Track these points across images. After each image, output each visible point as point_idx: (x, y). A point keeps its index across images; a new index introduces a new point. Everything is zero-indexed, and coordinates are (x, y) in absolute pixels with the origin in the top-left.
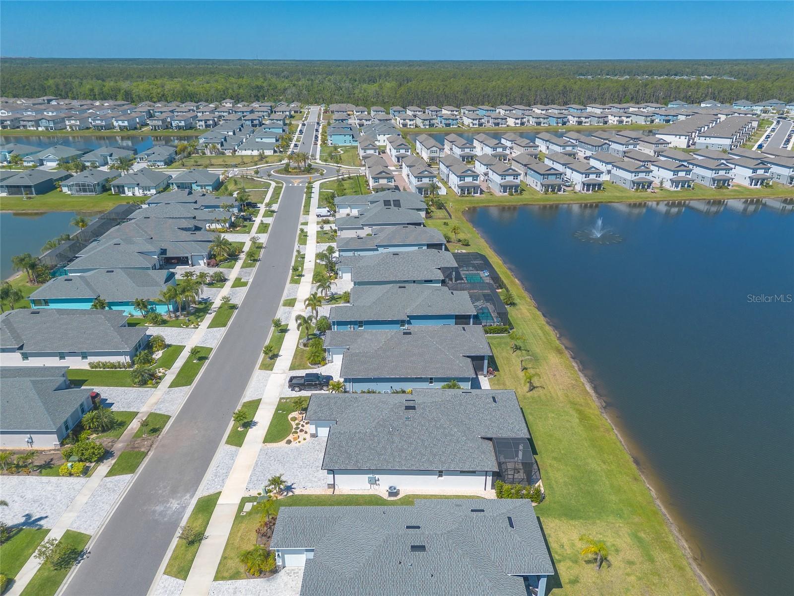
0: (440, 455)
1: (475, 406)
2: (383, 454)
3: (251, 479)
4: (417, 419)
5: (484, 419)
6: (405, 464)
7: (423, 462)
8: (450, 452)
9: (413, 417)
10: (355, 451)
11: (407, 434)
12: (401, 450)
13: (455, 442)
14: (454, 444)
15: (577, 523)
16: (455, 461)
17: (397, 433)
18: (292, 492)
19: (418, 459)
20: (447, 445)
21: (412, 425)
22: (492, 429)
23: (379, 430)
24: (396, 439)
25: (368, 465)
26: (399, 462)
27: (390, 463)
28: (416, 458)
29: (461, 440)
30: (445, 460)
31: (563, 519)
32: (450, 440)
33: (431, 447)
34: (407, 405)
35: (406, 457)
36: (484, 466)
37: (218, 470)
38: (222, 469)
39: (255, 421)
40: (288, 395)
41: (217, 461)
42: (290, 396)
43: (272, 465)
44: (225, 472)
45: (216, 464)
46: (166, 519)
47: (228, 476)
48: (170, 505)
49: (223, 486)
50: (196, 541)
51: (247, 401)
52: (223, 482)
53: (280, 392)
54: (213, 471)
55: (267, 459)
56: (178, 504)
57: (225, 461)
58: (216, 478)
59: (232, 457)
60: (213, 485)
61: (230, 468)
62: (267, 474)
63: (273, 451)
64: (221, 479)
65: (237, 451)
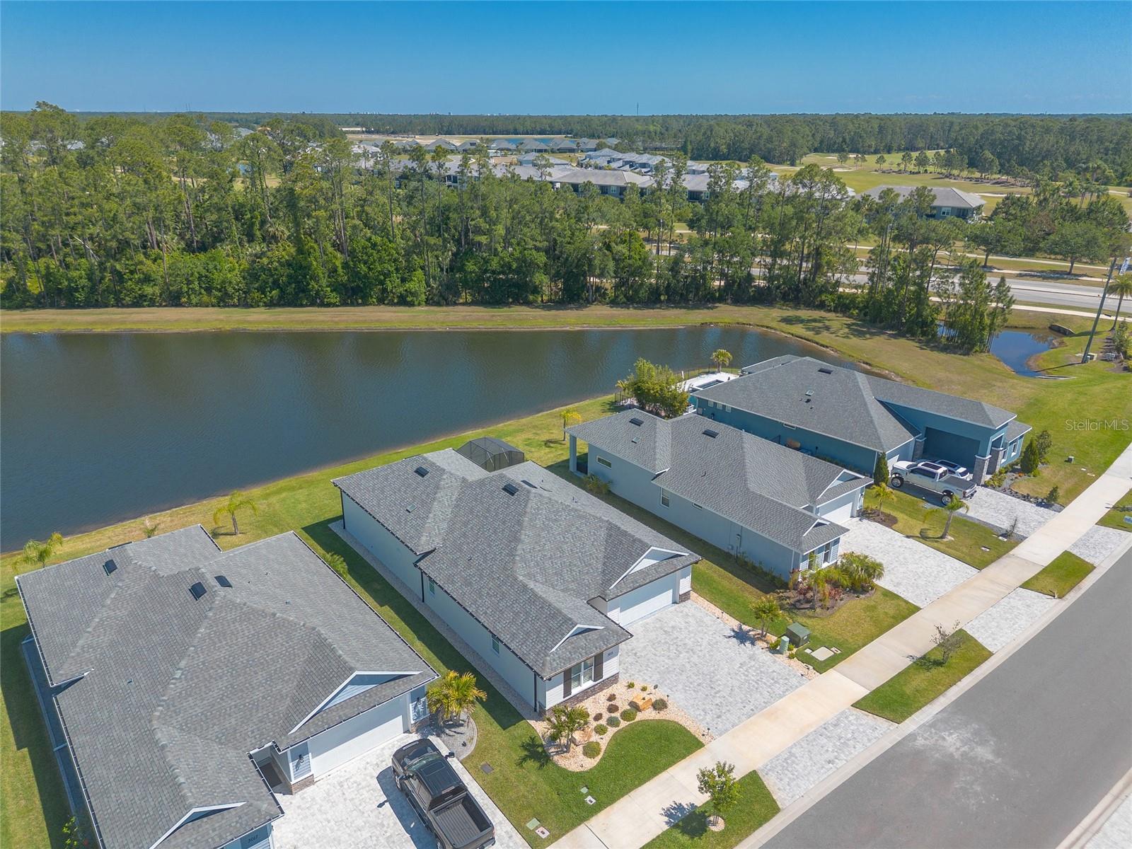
3: (784, 692)
18: (740, 628)
37: (836, 754)
38: (825, 748)
39: (667, 823)
40: (511, 844)
41: (825, 776)
42: (510, 837)
43: (729, 689)
44: (822, 737)
45: (832, 771)
46: (976, 726)
47: (824, 726)
48: (961, 746)
49: (845, 716)
50: (930, 661)
52: (839, 719)
54: (845, 758)
55: (727, 706)
56: (944, 738)
57: (809, 764)
58: (848, 740)
59: (789, 761)
60: (861, 730)
61: (809, 740)
62: (753, 680)
63: (702, 713)
64: (839, 731)
65: (768, 767)
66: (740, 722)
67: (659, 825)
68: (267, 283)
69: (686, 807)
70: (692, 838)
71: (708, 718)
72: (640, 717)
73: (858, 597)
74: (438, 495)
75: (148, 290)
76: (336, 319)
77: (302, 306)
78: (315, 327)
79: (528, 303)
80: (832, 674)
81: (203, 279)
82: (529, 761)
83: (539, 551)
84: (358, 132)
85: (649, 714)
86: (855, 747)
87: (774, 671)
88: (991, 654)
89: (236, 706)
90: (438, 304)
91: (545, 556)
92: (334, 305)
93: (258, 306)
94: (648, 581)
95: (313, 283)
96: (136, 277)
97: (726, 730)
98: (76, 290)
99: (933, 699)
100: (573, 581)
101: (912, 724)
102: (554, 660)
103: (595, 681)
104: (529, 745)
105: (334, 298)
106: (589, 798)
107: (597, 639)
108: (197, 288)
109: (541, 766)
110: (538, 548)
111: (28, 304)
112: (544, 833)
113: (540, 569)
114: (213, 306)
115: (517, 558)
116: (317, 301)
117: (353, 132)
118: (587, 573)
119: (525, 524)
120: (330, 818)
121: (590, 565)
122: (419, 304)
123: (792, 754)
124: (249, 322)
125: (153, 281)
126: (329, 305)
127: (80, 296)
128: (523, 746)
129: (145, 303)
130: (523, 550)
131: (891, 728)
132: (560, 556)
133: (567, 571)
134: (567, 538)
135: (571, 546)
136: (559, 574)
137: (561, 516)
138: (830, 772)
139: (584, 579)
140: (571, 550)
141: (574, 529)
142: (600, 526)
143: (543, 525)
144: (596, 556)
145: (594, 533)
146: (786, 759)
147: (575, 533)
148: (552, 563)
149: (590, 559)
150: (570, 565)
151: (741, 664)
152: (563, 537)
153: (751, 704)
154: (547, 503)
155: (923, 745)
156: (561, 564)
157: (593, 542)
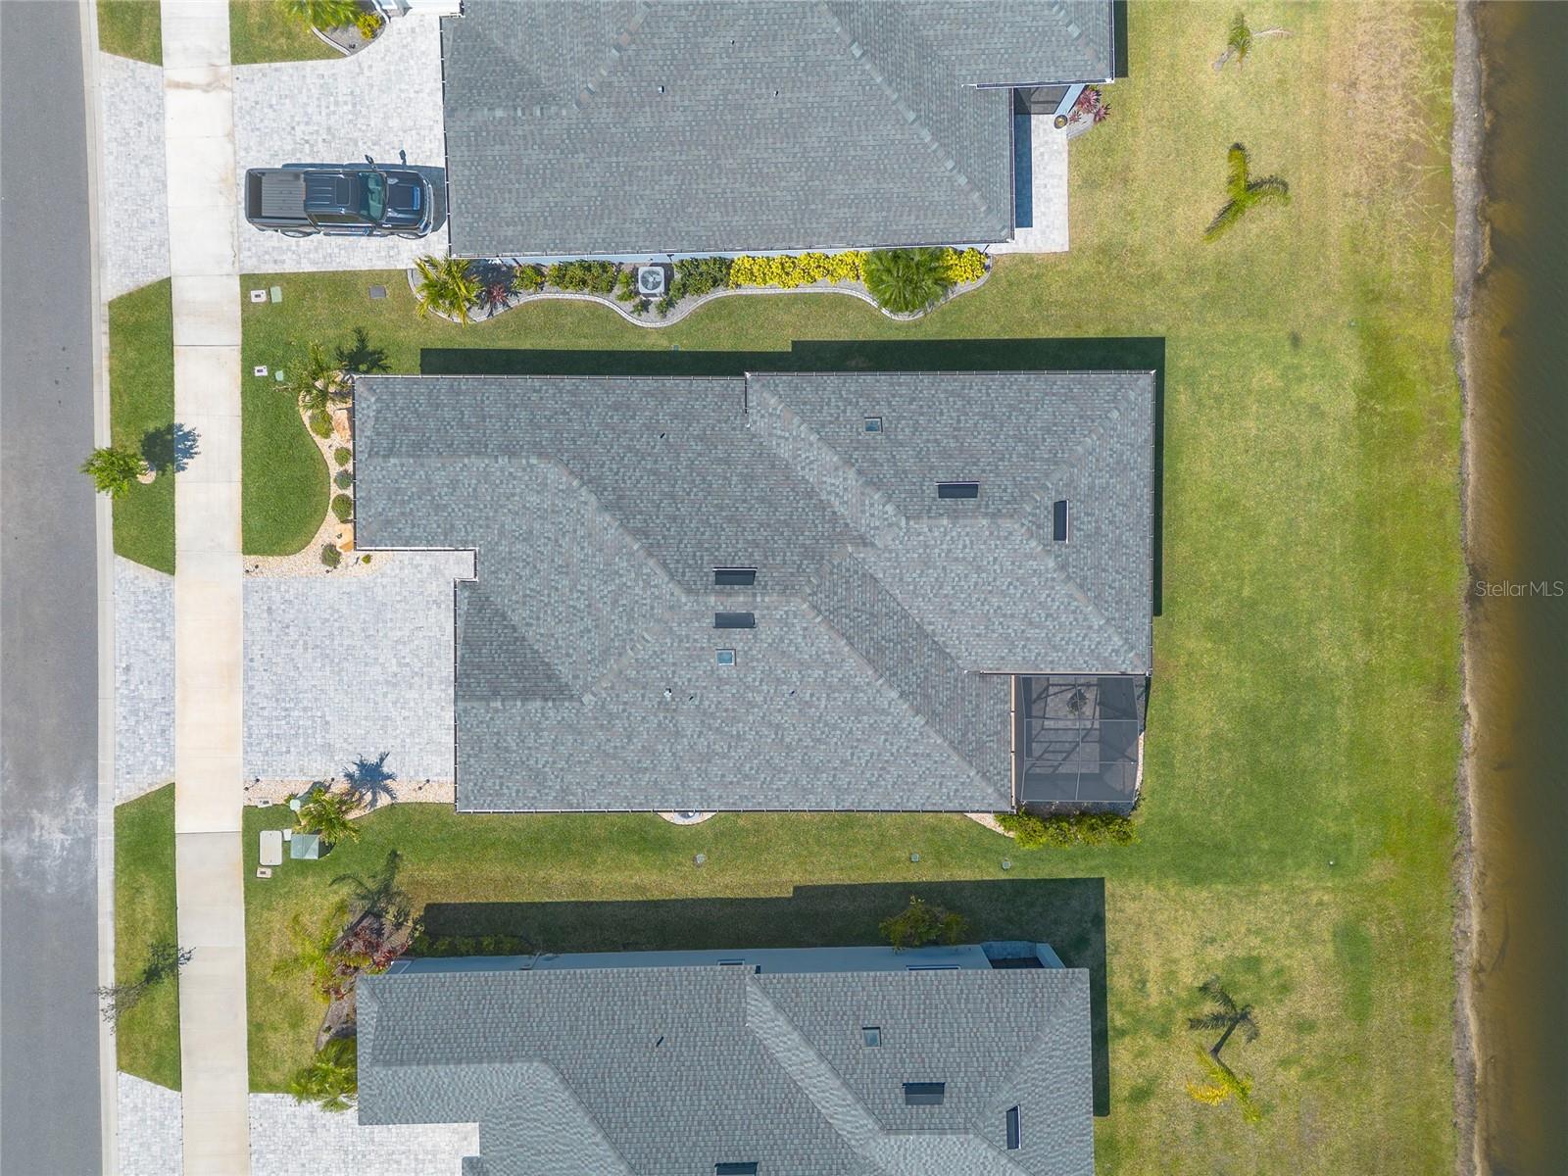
0: (835, 769)
1: (979, 569)
2: (646, 769)
3: (250, 728)
4: (758, 660)
5: (1004, 616)
6: (720, 797)
7: (778, 790)
8: (867, 762)
9: (746, 652)
10: (554, 762)
11: (726, 710)
12: (707, 758)
13: (887, 733)
14: (883, 737)
15: (1205, 894)
16: (880, 787)
17: (689, 706)
18: (387, 790)
19: (764, 783)
20: (858, 740)
21: (741, 680)
22: (1024, 647)
23: (626, 697)
24: (690, 727)
25: (603, 800)
26: (701, 790)
27: (672, 794)
28: (756, 779)
29: (909, 725)
30: (849, 783)
31: (1169, 883)
32: (871, 725)
33: (806, 747)
34: (720, 609)
35: (723, 776)
36: (972, 797)
37: (132, 687)
38: (145, 683)
39: (181, 426)
40: (267, 257)
41: (117, 645)
42: (275, 262)
43: (299, 665)
44: (159, 697)
45: (117, 657)
46: (51, 890)
47: (172, 716)
48: (41, 835)
49: (170, 760)
50: (162, 969)
51: (120, 294)
52: (167, 743)
53: (232, 233)
54: (121, 691)
55: (278, 636)
56: (64, 831)
57: (141, 643)
58: (137, 722)
59: (159, 625)
60: (138, 754)
61: (168, 678)
62: (294, 709)
63: (289, 596)
64: (155, 727)
65: (165, 593)
66: (246, 628)
67: (186, 415)
69: (185, 460)
70: (146, 434)
71: (277, 598)
72: (332, 518)
74: (851, 474)
80: (233, 824)
82: (356, 344)
83: (575, 531)
85: (327, 533)
86: (125, 718)
87: (288, 752)
88: (121, 1070)
91: (564, 535)
97: (246, 600)
100: (510, 553)
101: (106, 821)
104: (380, 360)
106: (265, 373)
109: (342, 353)
110: (581, 532)
112: (256, 296)
113: (546, 510)
115: (576, 483)
118: (514, 588)
119: (628, 539)
120: (421, 95)
123: (164, 637)
128: (381, 352)
130: (586, 503)
131: (117, 791)
132: (553, 561)
133: (528, 556)
134: (578, 598)
135: (563, 594)
136: (528, 537)
137: (621, 618)
138: (117, 655)
139: (507, 574)
140: (557, 589)
141: (589, 622)
142: (576, 677)
143: (617, 572)
144: (531, 625)
145: (568, 655)
146: (164, 624)
147: (582, 619)
148: (549, 539)
149: (531, 611)
150: (535, 567)
151: (327, 723)
152: (582, 593)
153: (261, 669)
154: (652, 608)
155: (74, 796)
156: (542, 554)
157: (557, 641)
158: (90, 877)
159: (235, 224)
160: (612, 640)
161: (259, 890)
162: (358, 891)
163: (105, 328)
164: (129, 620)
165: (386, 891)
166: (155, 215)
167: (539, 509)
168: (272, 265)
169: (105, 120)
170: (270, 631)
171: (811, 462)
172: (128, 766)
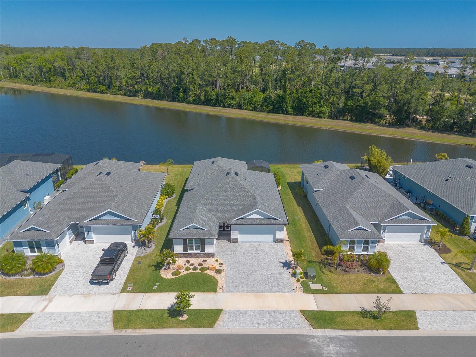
3: (276, 291)
18: (290, 262)
38: (264, 318)
39: (168, 307)
40: (117, 287)
41: (249, 327)
43: (254, 279)
44: (268, 314)
45: (254, 327)
46: (355, 351)
47: (275, 311)
48: (333, 354)
49: (291, 312)
50: (371, 315)
51: (112, 326)
52: (286, 312)
53: (105, 295)
54: (267, 326)
55: (245, 284)
56: (328, 346)
57: (248, 320)
58: (279, 321)
59: (241, 314)
60: (291, 321)
61: (261, 312)
62: (268, 281)
63: (231, 282)
64: (279, 316)
65: (230, 312)
66: (242, 292)
67: (165, 307)
68: (270, 103)
70: (169, 316)
71: (232, 284)
72: (207, 272)
73: (370, 274)
75: (232, 102)
76: (286, 119)
77: (280, 113)
78: (277, 121)
79: (375, 123)
80: (311, 296)
81: (249, 100)
82: (153, 267)
83: (216, 198)
84: (387, 55)
85: (211, 273)
86: (277, 325)
87: (283, 282)
88: (417, 329)
89: (79, 208)
90: (333, 118)
91: (217, 200)
92: (291, 114)
93: (265, 112)
94: (253, 224)
95: (285, 105)
96: (230, 97)
97: (232, 292)
98: (212, 100)
99: (348, 329)
100: (221, 213)
101: (319, 332)
102: (178, 233)
103: (201, 252)
105: (291, 111)
106: (156, 287)
107: (202, 233)
108: (247, 103)
109: (154, 270)
111: (200, 103)
112: (129, 289)
114: (251, 110)
116: (285, 112)
117: (384, 55)
118: (229, 212)
119: (219, 186)
121: (233, 209)
122: (324, 118)
123: (246, 313)
124: (256, 117)
125: (235, 99)
126: (289, 114)
127: (213, 102)
128: (158, 262)
129: (230, 107)
131: (307, 328)
132: (223, 202)
133: (222, 208)
134: (232, 197)
135: (231, 200)
136: (217, 208)
137: (236, 188)
138: (253, 327)
139: (226, 214)
140: (230, 202)
141: (238, 195)
142: (250, 197)
143: (226, 189)
144: (239, 207)
145: (245, 199)
146: (241, 313)
147: (237, 196)
148: (218, 203)
149: (235, 207)
150: (224, 207)
151: (272, 274)
152: (231, 196)
153: (256, 288)
154: (234, 182)
155: (313, 342)
156: (221, 205)
157: (242, 202)
158: (345, 338)
159: (102, 294)
160: (241, 190)
161: (331, 290)
162: (324, 267)
163: (124, 331)
164: (240, 323)
165: (321, 262)
166: (88, 315)
167: (210, 206)
168: (121, 285)
169: (42, 330)
170: (243, 286)
171: (205, 177)
172: (296, 324)
